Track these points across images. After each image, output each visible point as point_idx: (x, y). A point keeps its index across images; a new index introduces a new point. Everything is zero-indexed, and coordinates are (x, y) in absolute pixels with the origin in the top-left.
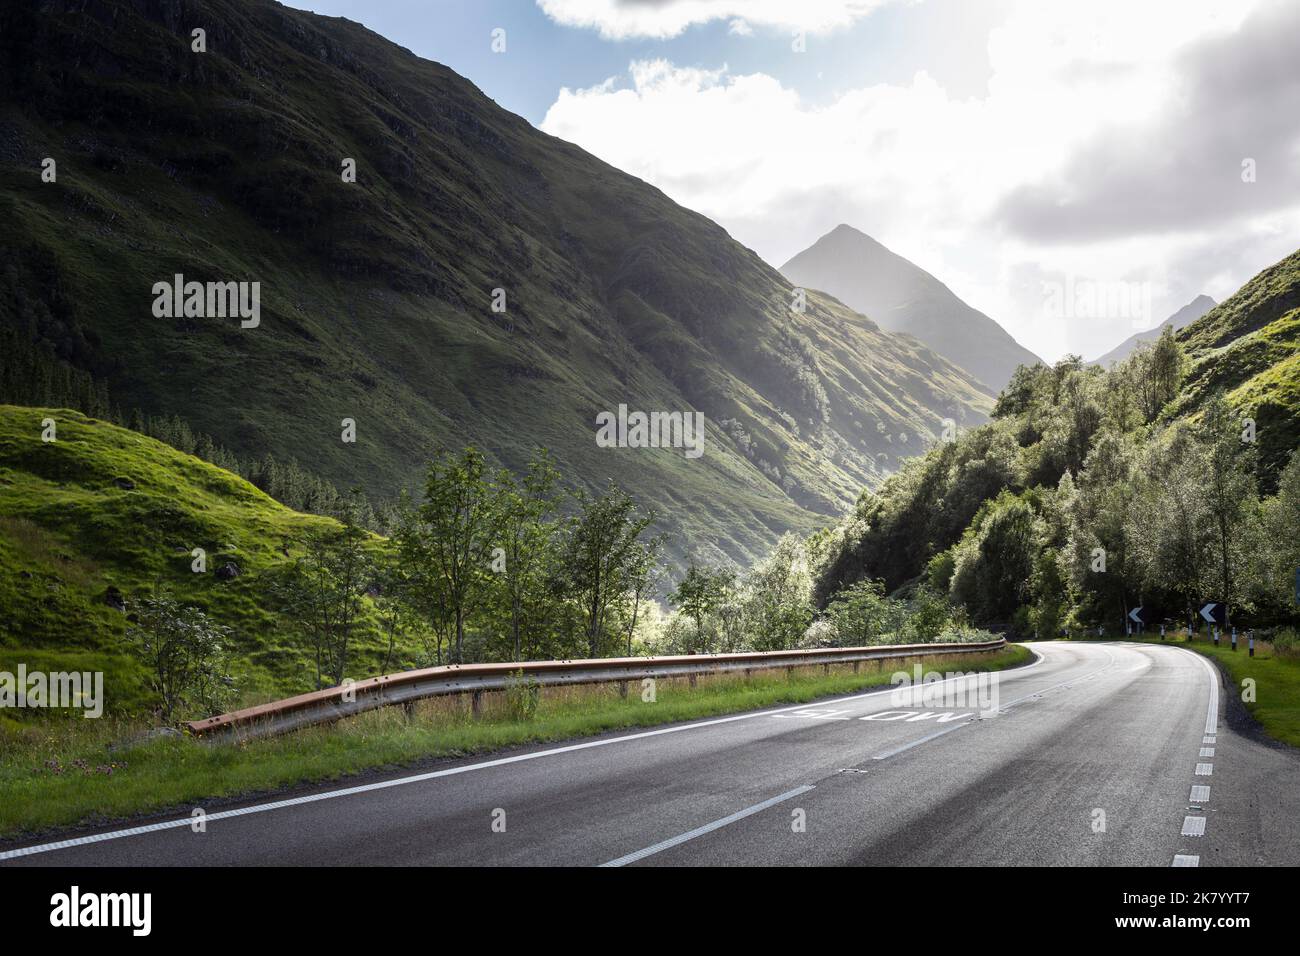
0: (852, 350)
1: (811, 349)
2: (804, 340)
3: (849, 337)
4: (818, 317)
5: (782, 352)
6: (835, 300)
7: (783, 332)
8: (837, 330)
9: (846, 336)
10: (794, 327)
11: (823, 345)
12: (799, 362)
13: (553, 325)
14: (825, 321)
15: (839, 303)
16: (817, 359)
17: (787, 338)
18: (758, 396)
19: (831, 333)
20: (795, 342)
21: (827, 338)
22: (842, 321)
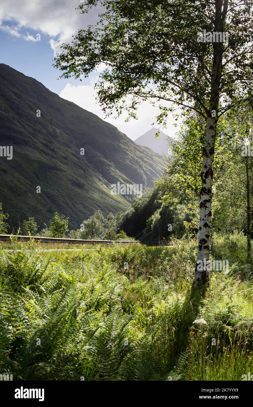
0: (154, 164)
1: (142, 163)
2: (140, 160)
3: (153, 160)
4: (144, 154)
5: (133, 164)
6: (150, 149)
7: (133, 158)
8: (150, 158)
9: (152, 159)
10: (137, 157)
11: (145, 162)
12: (138, 167)
13: (64, 155)
14: (146, 155)
15: (151, 150)
16: (143, 166)
17: (134, 160)
18: (125, 177)
19: (148, 159)
20: (137, 161)
21: (146, 160)
22: (151, 155)
